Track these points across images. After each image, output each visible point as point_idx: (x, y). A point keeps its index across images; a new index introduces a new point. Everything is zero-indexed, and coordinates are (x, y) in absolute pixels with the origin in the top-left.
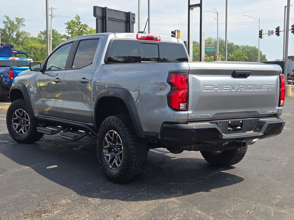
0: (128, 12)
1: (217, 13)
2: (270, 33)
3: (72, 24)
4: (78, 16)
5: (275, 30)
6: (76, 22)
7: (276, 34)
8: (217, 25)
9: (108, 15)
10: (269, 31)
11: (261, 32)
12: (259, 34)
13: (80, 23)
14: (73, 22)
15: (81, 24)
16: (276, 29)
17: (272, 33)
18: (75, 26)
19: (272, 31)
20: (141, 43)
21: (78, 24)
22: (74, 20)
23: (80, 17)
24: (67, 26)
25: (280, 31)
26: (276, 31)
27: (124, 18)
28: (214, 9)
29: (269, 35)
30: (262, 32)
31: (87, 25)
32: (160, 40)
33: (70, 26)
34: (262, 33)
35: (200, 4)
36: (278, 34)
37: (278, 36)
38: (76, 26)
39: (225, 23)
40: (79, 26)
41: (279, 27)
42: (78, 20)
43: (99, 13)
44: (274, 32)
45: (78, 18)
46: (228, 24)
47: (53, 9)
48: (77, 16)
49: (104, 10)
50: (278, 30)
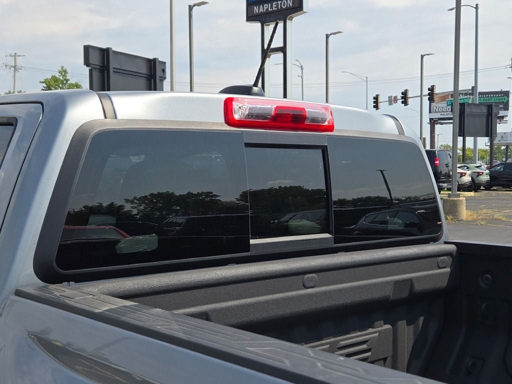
0: (152, 58)
1: (302, 66)
2: (392, 100)
3: (52, 83)
4: (64, 69)
5: (400, 96)
6: (60, 79)
7: (402, 102)
8: (301, 86)
9: (113, 64)
10: (390, 98)
11: (376, 98)
12: (374, 102)
13: (67, 80)
14: (54, 79)
15: (69, 82)
16: (402, 93)
17: (396, 100)
18: (59, 87)
19: (395, 98)
20: (248, 145)
21: (65, 82)
22: (58, 77)
23: (68, 71)
24: (45, 86)
25: (409, 98)
26: (402, 98)
27: (144, 70)
28: (297, 60)
29: (390, 104)
30: (379, 99)
31: (80, 84)
32: (330, 128)
33: (50, 85)
34: (379, 101)
35: (282, 47)
36: (405, 102)
37: (405, 105)
38: (61, 86)
39: (325, 82)
40: (66, 85)
41: (407, 90)
42: (64, 76)
43: (95, 59)
44: (398, 98)
45: (64, 72)
46: (330, 85)
47: (19, 56)
48: (62, 69)
49: (105, 53)
50: (405, 96)
